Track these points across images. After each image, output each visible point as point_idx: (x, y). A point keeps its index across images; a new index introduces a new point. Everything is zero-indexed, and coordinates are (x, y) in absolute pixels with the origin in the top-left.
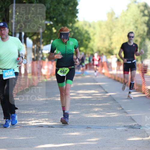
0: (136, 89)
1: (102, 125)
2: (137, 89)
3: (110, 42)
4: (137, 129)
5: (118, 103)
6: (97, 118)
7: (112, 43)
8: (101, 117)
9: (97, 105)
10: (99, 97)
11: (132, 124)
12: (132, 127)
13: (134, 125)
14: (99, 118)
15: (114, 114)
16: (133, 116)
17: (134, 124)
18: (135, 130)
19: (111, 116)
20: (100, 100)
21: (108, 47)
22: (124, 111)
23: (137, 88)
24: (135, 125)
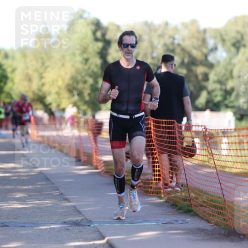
0: (83, 160)
1: (27, 222)
2: (85, 161)
3: (40, 83)
4: (85, 227)
5: (53, 184)
6: (19, 208)
7: (43, 85)
8: (27, 207)
9: (18, 187)
10: (23, 174)
11: (77, 218)
12: (76, 224)
13: (80, 221)
14: (21, 208)
15: (48, 203)
16: (79, 205)
17: (79, 218)
18: (81, 228)
19: (42, 206)
20: (23, 180)
21: (37, 92)
22: (64, 198)
23: (85, 159)
24: (82, 220)
